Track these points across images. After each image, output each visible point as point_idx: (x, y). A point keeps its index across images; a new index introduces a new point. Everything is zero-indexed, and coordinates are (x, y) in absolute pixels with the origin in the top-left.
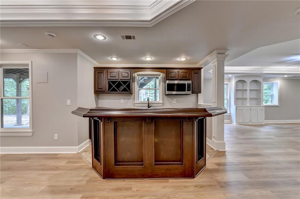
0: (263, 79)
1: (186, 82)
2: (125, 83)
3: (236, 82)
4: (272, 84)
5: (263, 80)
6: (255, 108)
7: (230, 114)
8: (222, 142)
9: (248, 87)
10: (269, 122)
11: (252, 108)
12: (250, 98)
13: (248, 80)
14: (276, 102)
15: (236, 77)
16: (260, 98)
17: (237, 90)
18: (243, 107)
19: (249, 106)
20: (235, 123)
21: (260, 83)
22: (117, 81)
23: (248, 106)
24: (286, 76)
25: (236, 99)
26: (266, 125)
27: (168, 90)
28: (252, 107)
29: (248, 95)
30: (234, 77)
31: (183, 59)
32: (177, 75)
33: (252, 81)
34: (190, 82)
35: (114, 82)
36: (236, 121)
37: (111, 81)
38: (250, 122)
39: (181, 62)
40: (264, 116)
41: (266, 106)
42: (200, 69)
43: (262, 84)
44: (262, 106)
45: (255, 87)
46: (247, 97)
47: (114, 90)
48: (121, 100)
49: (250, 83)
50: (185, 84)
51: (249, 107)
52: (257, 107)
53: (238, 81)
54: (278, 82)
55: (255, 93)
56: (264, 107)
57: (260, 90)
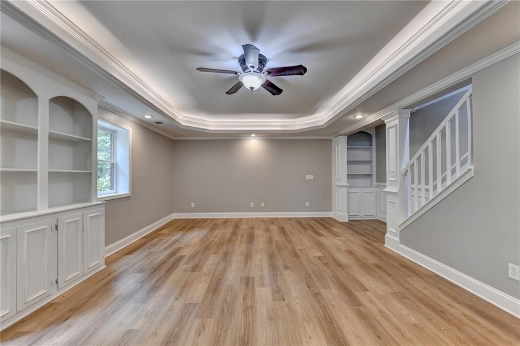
5: (99, 113)
12: (49, 174)
16: (89, 174)
18: (12, 227)
19: (48, 210)
21: (88, 116)
28: (60, 217)
38: (55, 287)
44: (94, 202)
45: (66, 127)
46: (39, 170)
49: (50, 101)
51: (47, 220)
52: (80, 213)
54: (129, 130)
55: (64, 152)
56: (104, 208)
57: (90, 142)
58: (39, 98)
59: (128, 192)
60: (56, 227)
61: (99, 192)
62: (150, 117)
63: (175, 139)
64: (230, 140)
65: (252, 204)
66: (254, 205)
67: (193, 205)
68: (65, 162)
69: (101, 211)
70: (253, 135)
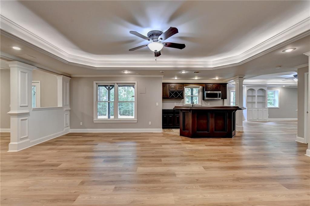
0: (267, 88)
1: (218, 92)
2: (179, 92)
3: (248, 90)
4: (274, 91)
6: (261, 109)
8: (241, 126)
9: (256, 94)
10: (271, 120)
12: (257, 102)
13: (256, 89)
14: (277, 105)
16: (265, 102)
17: (248, 96)
18: (252, 109)
19: (257, 107)
21: (265, 90)
22: (174, 92)
24: (284, 86)
25: (248, 103)
26: (269, 121)
27: (206, 97)
28: (259, 109)
29: (256, 100)
30: (246, 87)
31: (217, 78)
32: (212, 88)
34: (220, 92)
35: (173, 92)
37: (171, 92)
39: (215, 80)
40: (268, 115)
41: (269, 108)
42: (226, 84)
43: (266, 91)
44: (266, 107)
45: (261, 94)
46: (256, 101)
47: (173, 97)
48: (175, 103)
49: (258, 90)
50: (217, 93)
51: (257, 109)
54: (279, 90)
55: (261, 98)
56: (268, 109)
57: (265, 96)
58: (256, 91)
59: (278, 107)
61: (268, 106)
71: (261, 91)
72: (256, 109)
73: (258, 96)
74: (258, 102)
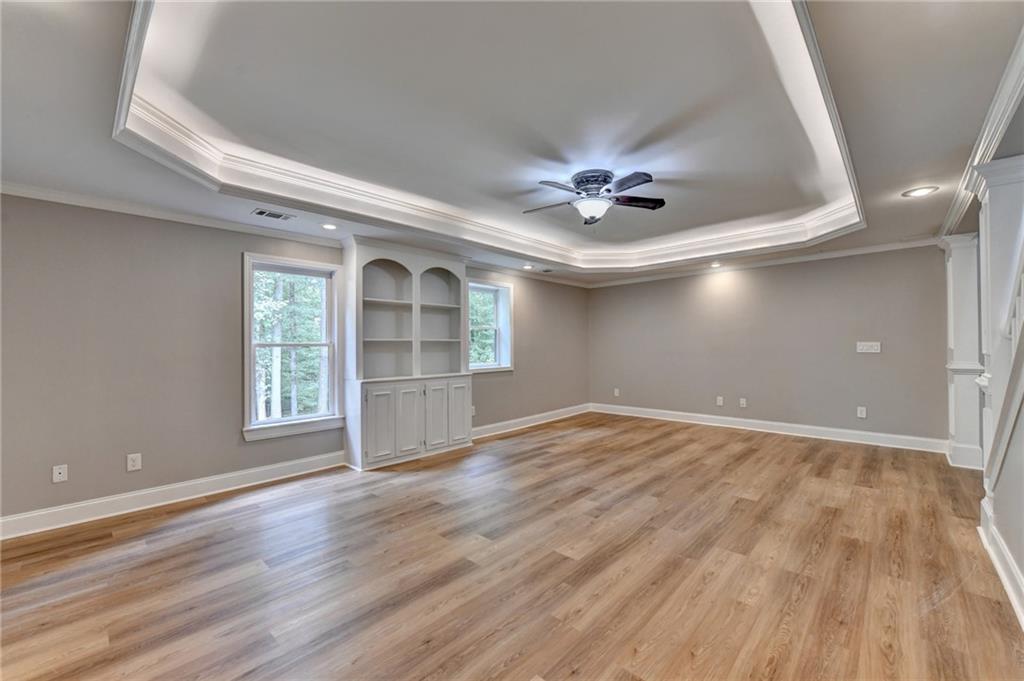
0: (467, 267)
3: (364, 269)
4: (497, 291)
5: (467, 275)
6: (437, 385)
7: (344, 419)
9: (415, 294)
10: (488, 431)
11: (432, 386)
12: (422, 342)
13: (415, 266)
15: (364, 241)
16: (459, 343)
17: (368, 306)
18: (392, 386)
19: (420, 376)
20: (360, 464)
21: (457, 281)
23: (415, 377)
25: (367, 347)
28: (428, 383)
29: (417, 329)
30: (353, 239)
33: (427, 271)
36: (365, 454)
38: (423, 446)
40: (470, 410)
41: (477, 375)
43: (463, 287)
44: (463, 373)
45: (438, 297)
46: (414, 339)
49: (422, 275)
51: (417, 384)
52: (445, 382)
53: (371, 263)
54: (511, 287)
55: (440, 321)
56: (470, 380)
57: (459, 309)
58: (414, 276)
59: (509, 365)
60: (424, 392)
61: (471, 365)
62: (530, 267)
63: (590, 286)
64: (674, 281)
65: (720, 401)
66: (724, 403)
67: (617, 392)
68: (439, 331)
69: (467, 383)
70: (715, 265)
71: (438, 283)
72: (415, 388)
73: (424, 309)
74: (425, 345)
